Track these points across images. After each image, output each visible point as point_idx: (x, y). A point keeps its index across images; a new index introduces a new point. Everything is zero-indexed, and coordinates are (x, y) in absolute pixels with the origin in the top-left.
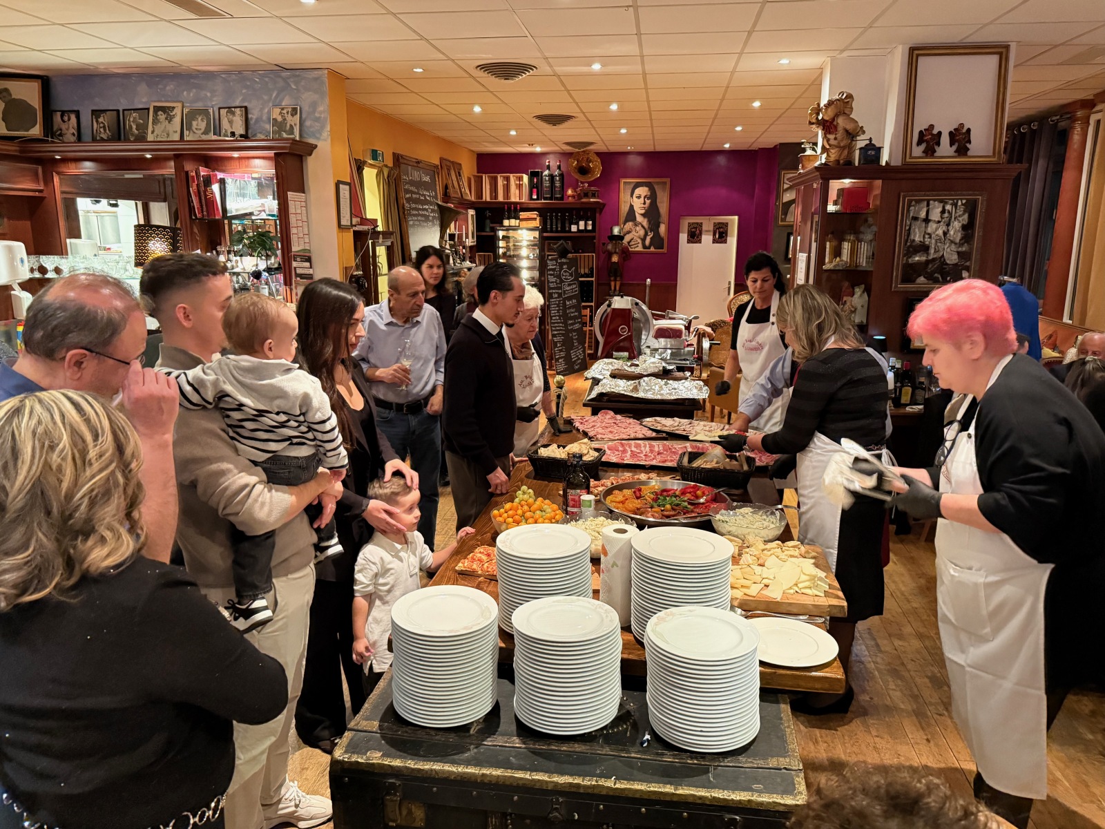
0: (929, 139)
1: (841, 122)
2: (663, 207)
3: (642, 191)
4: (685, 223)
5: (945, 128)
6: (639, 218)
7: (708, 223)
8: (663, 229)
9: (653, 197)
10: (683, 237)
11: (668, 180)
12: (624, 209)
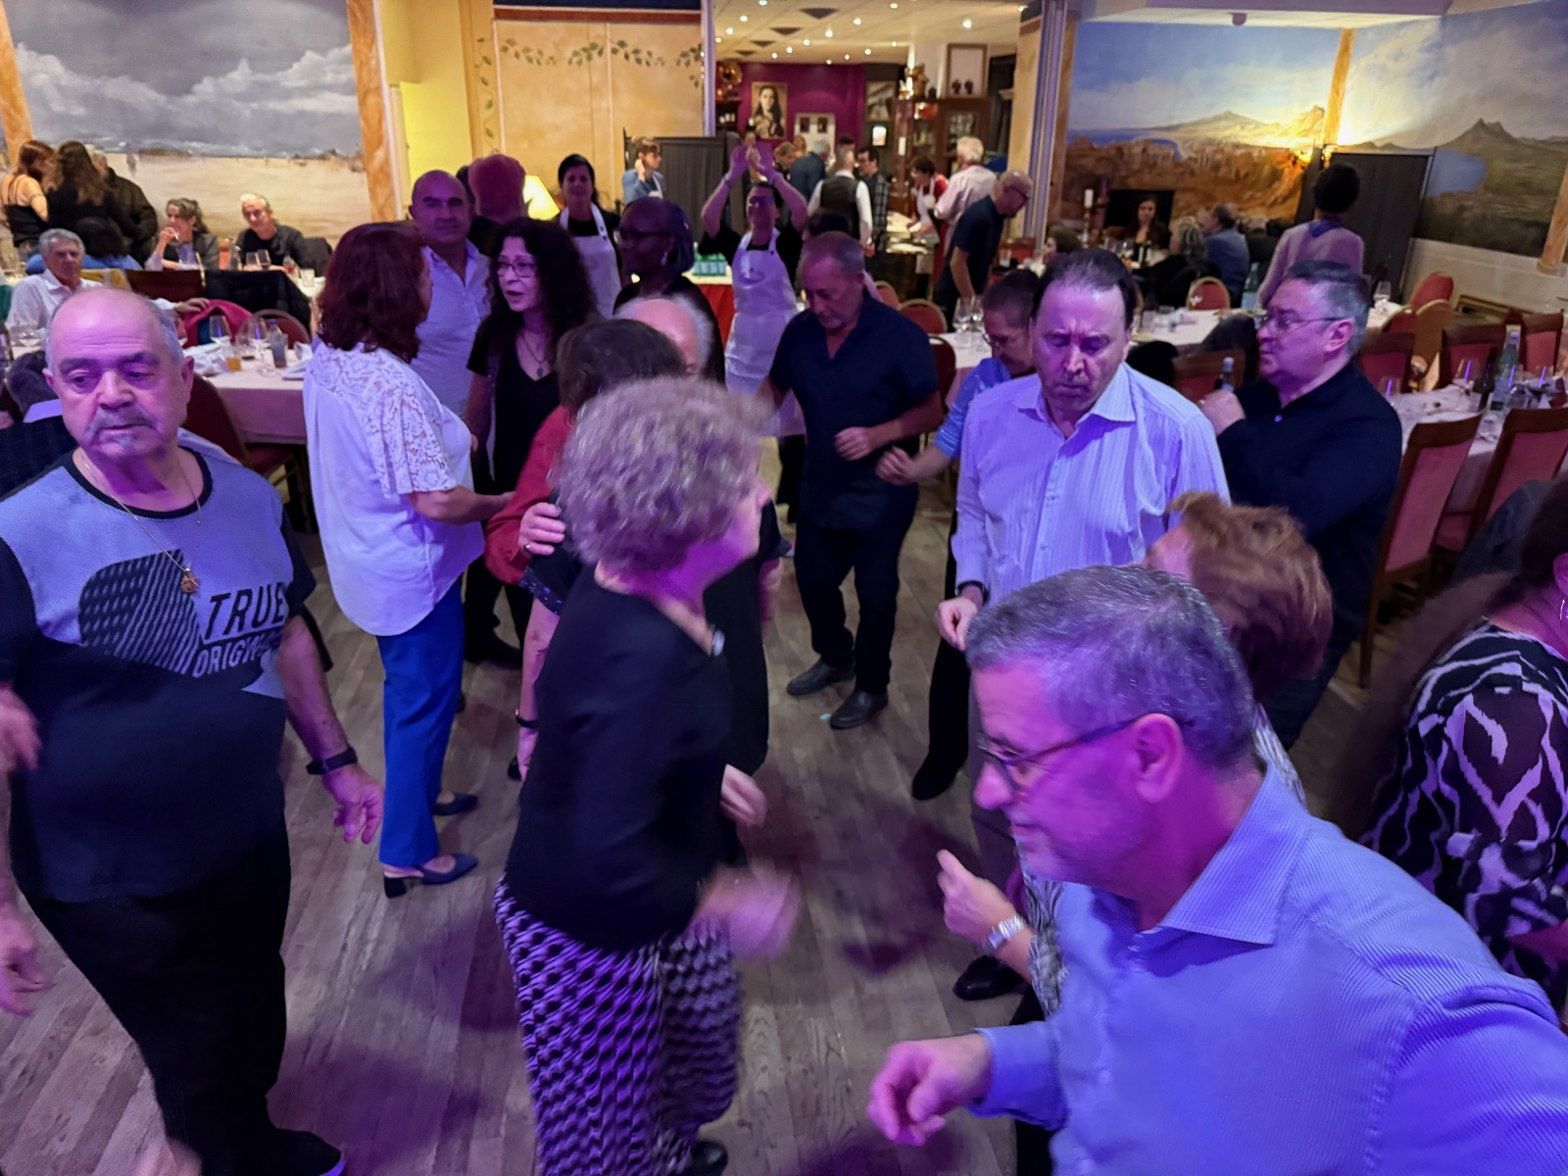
0: (957, 86)
1: (920, 77)
2: (783, 104)
3: (767, 92)
4: (799, 116)
5: (963, 81)
6: (766, 113)
7: (814, 118)
8: (783, 122)
9: (775, 97)
10: (797, 128)
11: (786, 85)
12: (755, 106)
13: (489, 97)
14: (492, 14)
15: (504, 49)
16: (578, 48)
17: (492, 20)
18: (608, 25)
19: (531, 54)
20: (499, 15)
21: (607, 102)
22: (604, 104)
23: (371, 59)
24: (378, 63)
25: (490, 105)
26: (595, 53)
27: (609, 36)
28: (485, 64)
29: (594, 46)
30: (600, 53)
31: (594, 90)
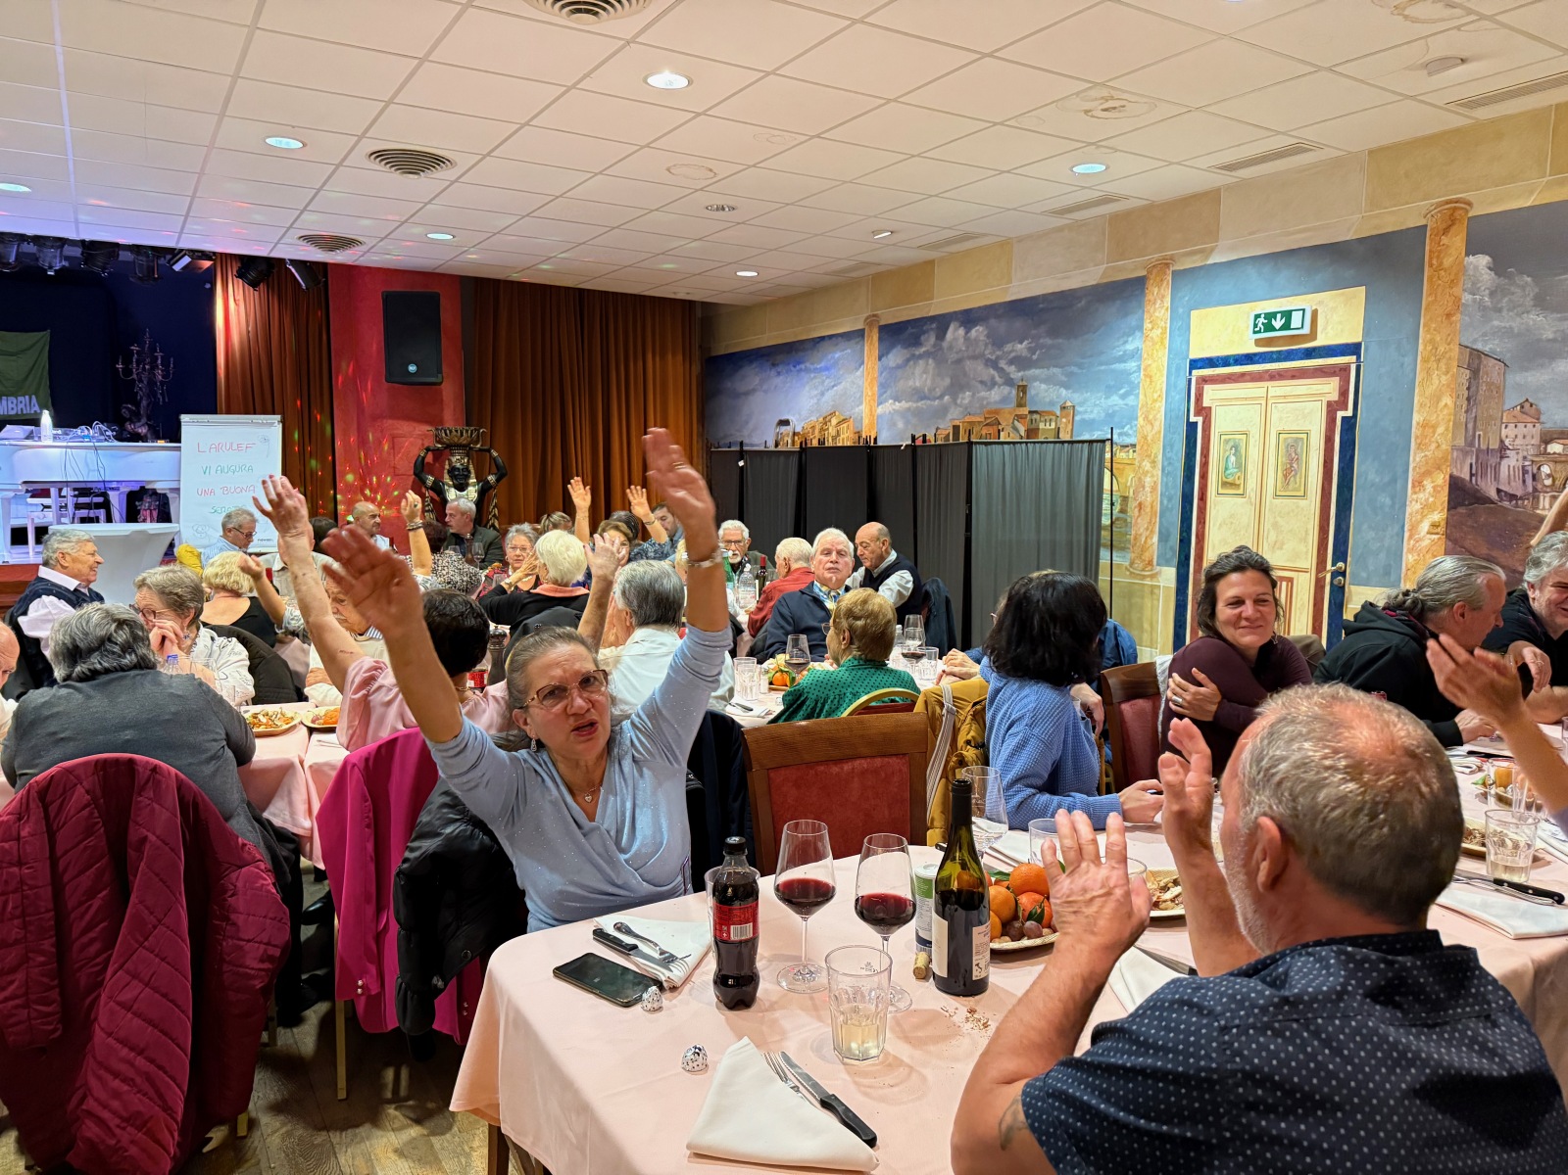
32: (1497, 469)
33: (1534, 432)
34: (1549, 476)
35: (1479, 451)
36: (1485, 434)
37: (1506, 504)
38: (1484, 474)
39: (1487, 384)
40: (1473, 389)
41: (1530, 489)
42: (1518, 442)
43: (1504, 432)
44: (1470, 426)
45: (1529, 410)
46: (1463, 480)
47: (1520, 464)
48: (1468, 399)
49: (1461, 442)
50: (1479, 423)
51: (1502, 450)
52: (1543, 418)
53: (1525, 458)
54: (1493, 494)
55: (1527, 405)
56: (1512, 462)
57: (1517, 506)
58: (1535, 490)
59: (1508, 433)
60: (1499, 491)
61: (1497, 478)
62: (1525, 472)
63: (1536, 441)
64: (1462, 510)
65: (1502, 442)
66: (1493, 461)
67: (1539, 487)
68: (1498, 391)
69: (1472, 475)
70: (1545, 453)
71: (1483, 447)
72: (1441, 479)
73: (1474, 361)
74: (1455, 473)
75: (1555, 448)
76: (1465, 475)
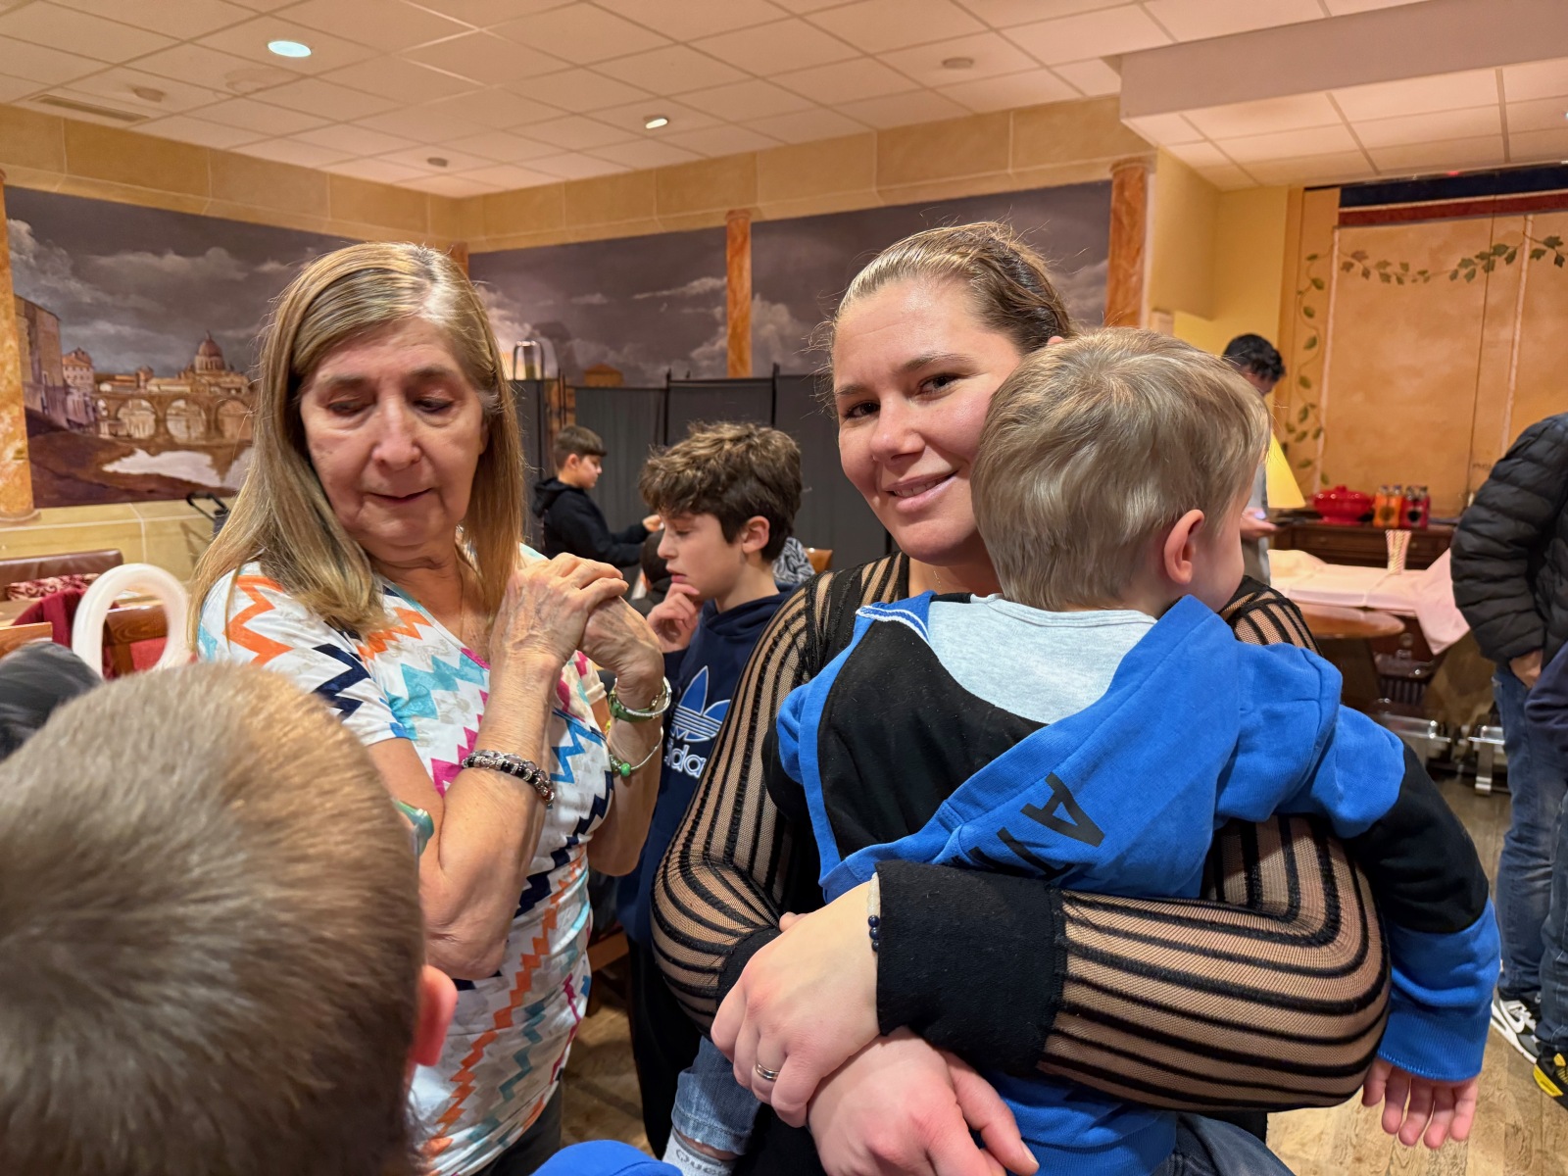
13: (1314, 333)
14: (1336, 221)
15: (1347, 267)
16: (1471, 255)
17: (1334, 228)
18: (1530, 217)
19: (1388, 270)
20: (1345, 221)
21: (1513, 331)
22: (1505, 334)
23: (1131, 276)
24: (1141, 280)
25: (1312, 343)
26: (1500, 261)
27: (1529, 233)
28: (1313, 288)
29: (1499, 250)
30: (1510, 259)
31: (1489, 315)
32: (64, 403)
33: (89, 374)
34: (105, 409)
35: (47, 388)
36: (50, 373)
37: (76, 431)
38: (54, 408)
39: (45, 332)
40: (33, 335)
41: (92, 419)
42: (78, 381)
43: (65, 373)
44: (36, 366)
45: (82, 357)
46: (37, 412)
47: (81, 399)
48: (31, 343)
49: (30, 379)
50: (44, 365)
51: (66, 389)
52: (94, 364)
53: (85, 395)
54: (64, 424)
55: (80, 353)
56: (74, 399)
57: (84, 432)
58: (96, 419)
59: (69, 374)
60: (69, 421)
61: (65, 410)
62: (86, 405)
63: (91, 381)
64: (40, 437)
65: (65, 381)
66: (60, 396)
67: (99, 417)
68: (54, 338)
69: (44, 408)
70: (99, 391)
71: (50, 384)
72: (18, 411)
73: (30, 312)
74: (30, 406)
75: (106, 387)
76: (38, 407)
